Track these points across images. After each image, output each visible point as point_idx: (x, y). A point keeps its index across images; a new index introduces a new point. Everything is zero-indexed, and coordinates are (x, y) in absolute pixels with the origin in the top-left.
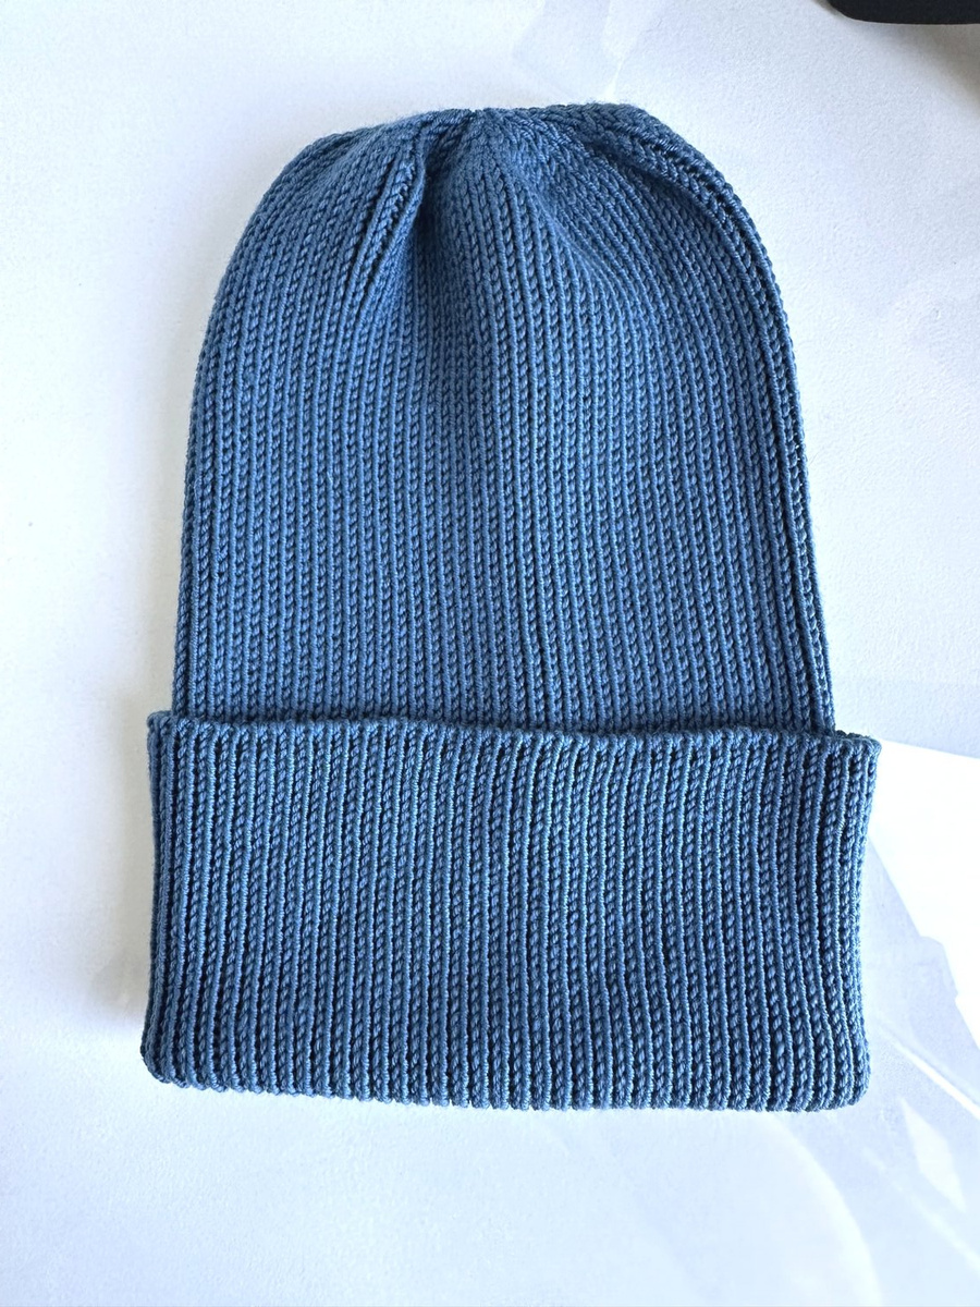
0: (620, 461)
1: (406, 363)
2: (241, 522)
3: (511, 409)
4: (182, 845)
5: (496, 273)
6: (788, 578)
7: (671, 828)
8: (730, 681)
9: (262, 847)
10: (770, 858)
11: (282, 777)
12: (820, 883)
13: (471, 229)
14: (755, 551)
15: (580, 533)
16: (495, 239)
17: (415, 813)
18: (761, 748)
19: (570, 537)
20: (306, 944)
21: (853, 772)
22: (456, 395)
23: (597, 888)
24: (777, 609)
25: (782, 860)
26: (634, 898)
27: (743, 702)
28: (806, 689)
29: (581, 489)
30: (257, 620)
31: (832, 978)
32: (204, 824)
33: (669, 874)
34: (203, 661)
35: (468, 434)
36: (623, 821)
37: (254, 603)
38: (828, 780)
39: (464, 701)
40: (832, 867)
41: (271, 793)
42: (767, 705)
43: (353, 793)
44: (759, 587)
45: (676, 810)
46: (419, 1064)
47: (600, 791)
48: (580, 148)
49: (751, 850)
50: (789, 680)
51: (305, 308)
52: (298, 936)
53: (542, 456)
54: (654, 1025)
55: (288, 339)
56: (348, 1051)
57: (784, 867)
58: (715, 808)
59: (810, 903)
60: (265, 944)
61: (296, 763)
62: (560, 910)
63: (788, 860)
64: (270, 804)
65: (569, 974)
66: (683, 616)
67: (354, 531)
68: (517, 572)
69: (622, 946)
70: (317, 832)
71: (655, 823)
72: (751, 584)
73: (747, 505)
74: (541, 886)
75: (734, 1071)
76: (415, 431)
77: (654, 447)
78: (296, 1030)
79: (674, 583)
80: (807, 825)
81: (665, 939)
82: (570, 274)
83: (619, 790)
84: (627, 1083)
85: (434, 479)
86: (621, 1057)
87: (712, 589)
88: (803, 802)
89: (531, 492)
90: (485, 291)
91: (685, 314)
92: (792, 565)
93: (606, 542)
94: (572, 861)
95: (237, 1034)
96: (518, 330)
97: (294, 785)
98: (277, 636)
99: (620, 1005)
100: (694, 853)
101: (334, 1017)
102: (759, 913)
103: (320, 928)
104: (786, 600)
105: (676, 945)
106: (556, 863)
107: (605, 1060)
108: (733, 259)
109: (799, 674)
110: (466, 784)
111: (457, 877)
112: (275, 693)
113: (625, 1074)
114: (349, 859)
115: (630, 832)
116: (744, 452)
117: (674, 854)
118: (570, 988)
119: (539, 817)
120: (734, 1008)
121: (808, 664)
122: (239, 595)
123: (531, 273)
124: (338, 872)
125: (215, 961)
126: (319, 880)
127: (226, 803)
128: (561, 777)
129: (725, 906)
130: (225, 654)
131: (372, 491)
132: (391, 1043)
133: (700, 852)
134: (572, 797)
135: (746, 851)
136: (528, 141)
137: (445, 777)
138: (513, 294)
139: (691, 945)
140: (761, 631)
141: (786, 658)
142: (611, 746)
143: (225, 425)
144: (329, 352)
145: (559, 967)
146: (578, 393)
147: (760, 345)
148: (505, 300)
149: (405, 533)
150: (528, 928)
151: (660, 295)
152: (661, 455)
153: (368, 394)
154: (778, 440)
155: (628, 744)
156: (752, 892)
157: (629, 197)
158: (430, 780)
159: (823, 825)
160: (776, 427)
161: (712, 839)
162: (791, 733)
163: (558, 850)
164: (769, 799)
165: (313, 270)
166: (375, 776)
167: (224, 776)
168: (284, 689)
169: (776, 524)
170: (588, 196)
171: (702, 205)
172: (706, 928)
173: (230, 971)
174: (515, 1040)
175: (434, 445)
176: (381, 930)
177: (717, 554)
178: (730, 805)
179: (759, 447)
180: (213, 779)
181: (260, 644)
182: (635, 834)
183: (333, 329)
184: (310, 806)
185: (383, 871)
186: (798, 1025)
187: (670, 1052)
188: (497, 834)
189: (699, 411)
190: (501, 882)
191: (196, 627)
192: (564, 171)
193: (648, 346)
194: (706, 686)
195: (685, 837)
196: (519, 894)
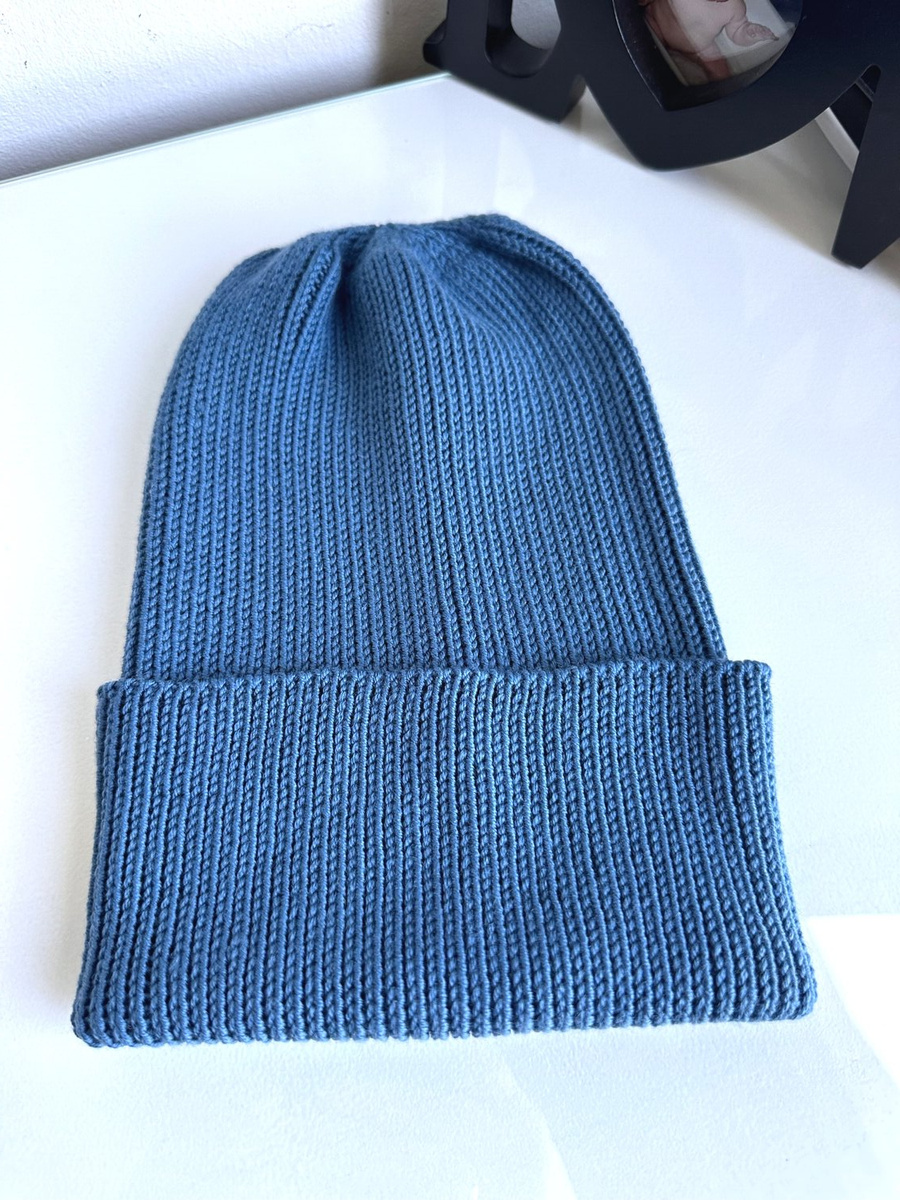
0: (513, 462)
1: (332, 400)
2: (191, 520)
3: (418, 420)
4: (122, 795)
5: (399, 320)
6: (666, 542)
7: (587, 753)
8: (627, 629)
9: (200, 795)
10: (684, 777)
11: (221, 728)
12: (735, 793)
13: (378, 292)
14: (635, 525)
15: (484, 518)
16: (396, 296)
17: (348, 753)
18: (661, 675)
19: (477, 522)
20: (241, 884)
21: (747, 687)
22: (374, 418)
23: (523, 812)
24: (661, 568)
25: (697, 777)
26: (560, 821)
27: (642, 646)
28: (696, 630)
29: (482, 484)
30: (203, 599)
31: (761, 884)
32: (144, 773)
33: (591, 797)
34: (152, 633)
35: (384, 445)
36: (542, 749)
37: (201, 585)
38: (726, 696)
39: (390, 657)
40: (743, 778)
41: (211, 743)
42: (664, 648)
43: (288, 740)
44: (643, 552)
45: (590, 737)
46: (353, 987)
47: (518, 721)
48: (462, 247)
49: (665, 770)
50: (680, 625)
51: (246, 357)
52: (233, 877)
53: (447, 457)
54: (589, 933)
55: (233, 381)
56: (281, 979)
57: (699, 784)
58: (627, 733)
59: (729, 814)
60: (200, 887)
61: (235, 714)
62: (489, 835)
63: (702, 777)
64: (210, 753)
65: (502, 893)
66: (580, 579)
67: (291, 528)
68: (433, 550)
69: (552, 865)
70: (253, 778)
71: (572, 749)
72: (636, 551)
73: (624, 490)
74: (469, 812)
75: (673, 972)
76: (341, 449)
77: (541, 452)
78: (228, 965)
79: (569, 554)
80: (713, 741)
81: (594, 857)
82: (458, 319)
83: (536, 719)
84: (567, 991)
85: (359, 484)
86: (558, 964)
87: (602, 556)
88: (706, 720)
89: (440, 485)
90: (391, 334)
91: (556, 354)
92: (669, 532)
93: (507, 525)
94: (497, 787)
95: (168, 975)
96: (419, 360)
97: (233, 735)
98: (221, 612)
99: (554, 918)
100: (612, 776)
101: (267, 949)
102: (683, 828)
103: (255, 869)
104: (667, 559)
105: (604, 861)
106: (482, 789)
107: (542, 968)
108: (588, 312)
109: (688, 617)
110: (394, 722)
111: (388, 811)
112: (217, 661)
113: (564, 981)
114: (285, 802)
115: (550, 759)
116: (616, 451)
117: (593, 778)
118: (503, 905)
119: (462, 746)
120: (668, 915)
121: (694, 609)
122: (187, 577)
123: (427, 318)
124: (274, 814)
125: (149, 908)
126: (256, 823)
127: (166, 753)
128: (480, 708)
129: (649, 825)
130: (172, 628)
131: (306, 496)
132: (324, 969)
133: (618, 774)
134: (492, 726)
135: (662, 772)
136: (421, 243)
137: (374, 718)
138: (413, 334)
139: (620, 860)
140: (650, 586)
141: (674, 606)
142: (524, 679)
143: (179, 445)
144: (268, 390)
145: (491, 888)
146: (472, 408)
147: (618, 370)
148: (407, 339)
149: (335, 528)
150: (460, 852)
151: (534, 343)
152: (547, 457)
153: (301, 423)
154: (642, 438)
155: (540, 677)
156: (672, 809)
157: (503, 278)
158: (361, 721)
159: (728, 738)
160: (639, 429)
161: (628, 762)
162: (686, 661)
163: (482, 776)
164: (675, 721)
165: (254, 329)
166: (309, 722)
167: (165, 728)
168: (227, 657)
169: (650, 501)
170: (472, 279)
171: (559, 274)
172: (632, 845)
173: (163, 915)
174: (450, 955)
175: (358, 459)
176: (314, 866)
177: (603, 529)
178: (640, 730)
179: (628, 445)
180: (155, 731)
181: (205, 620)
182: (555, 761)
183: (270, 373)
184: (248, 754)
185: (318, 811)
186: (733, 927)
187: (608, 957)
188: (424, 765)
189: (576, 423)
190: (430, 813)
191: (146, 604)
192: (450, 264)
193: (528, 377)
194: (606, 634)
195: (602, 761)
196: (449, 823)
